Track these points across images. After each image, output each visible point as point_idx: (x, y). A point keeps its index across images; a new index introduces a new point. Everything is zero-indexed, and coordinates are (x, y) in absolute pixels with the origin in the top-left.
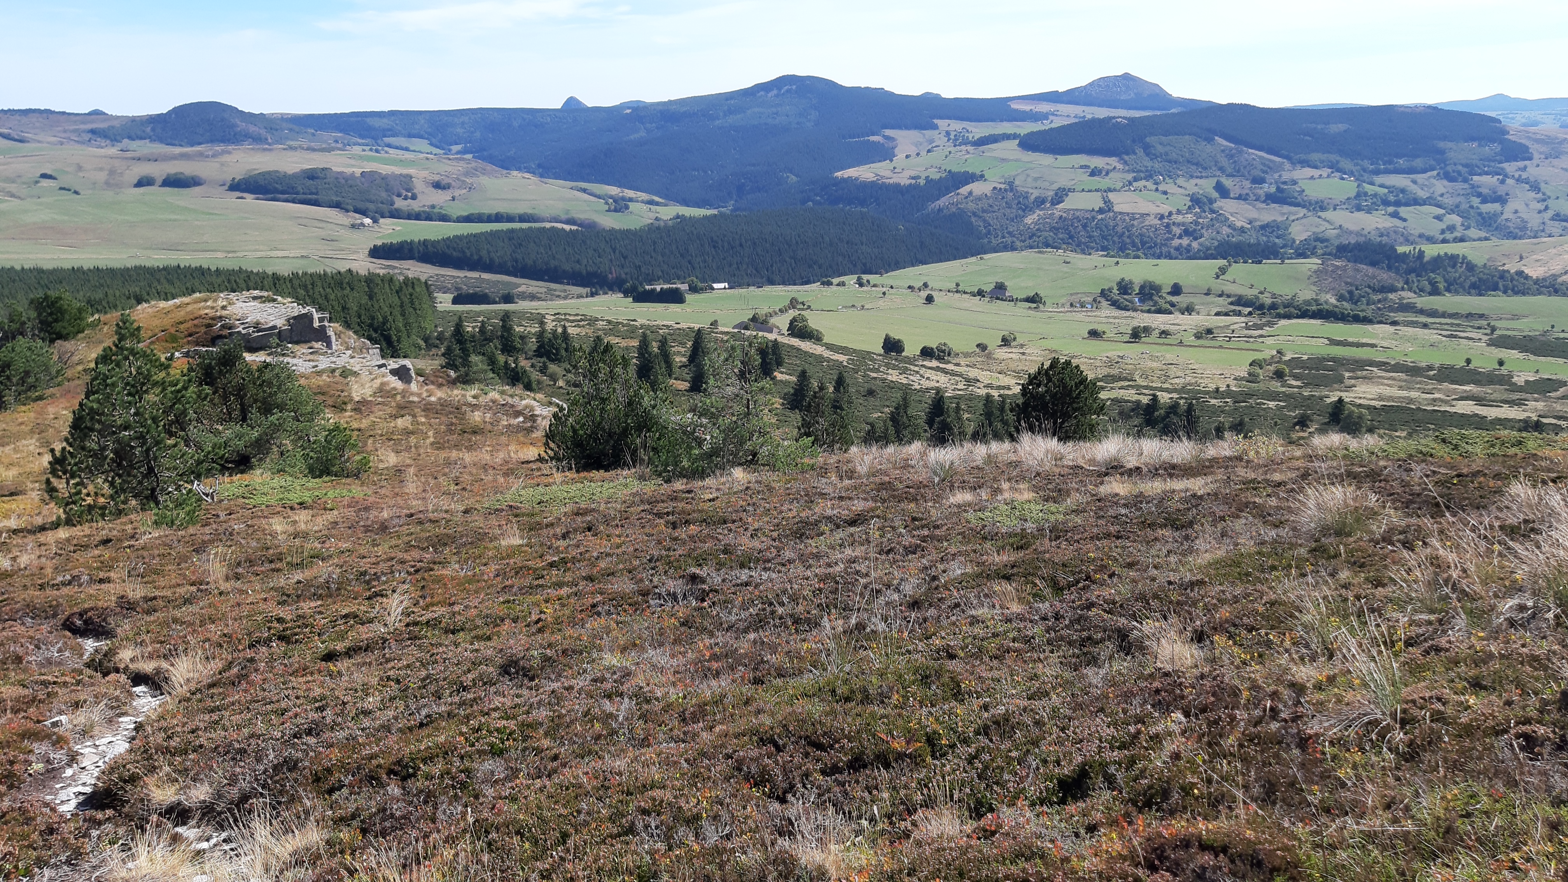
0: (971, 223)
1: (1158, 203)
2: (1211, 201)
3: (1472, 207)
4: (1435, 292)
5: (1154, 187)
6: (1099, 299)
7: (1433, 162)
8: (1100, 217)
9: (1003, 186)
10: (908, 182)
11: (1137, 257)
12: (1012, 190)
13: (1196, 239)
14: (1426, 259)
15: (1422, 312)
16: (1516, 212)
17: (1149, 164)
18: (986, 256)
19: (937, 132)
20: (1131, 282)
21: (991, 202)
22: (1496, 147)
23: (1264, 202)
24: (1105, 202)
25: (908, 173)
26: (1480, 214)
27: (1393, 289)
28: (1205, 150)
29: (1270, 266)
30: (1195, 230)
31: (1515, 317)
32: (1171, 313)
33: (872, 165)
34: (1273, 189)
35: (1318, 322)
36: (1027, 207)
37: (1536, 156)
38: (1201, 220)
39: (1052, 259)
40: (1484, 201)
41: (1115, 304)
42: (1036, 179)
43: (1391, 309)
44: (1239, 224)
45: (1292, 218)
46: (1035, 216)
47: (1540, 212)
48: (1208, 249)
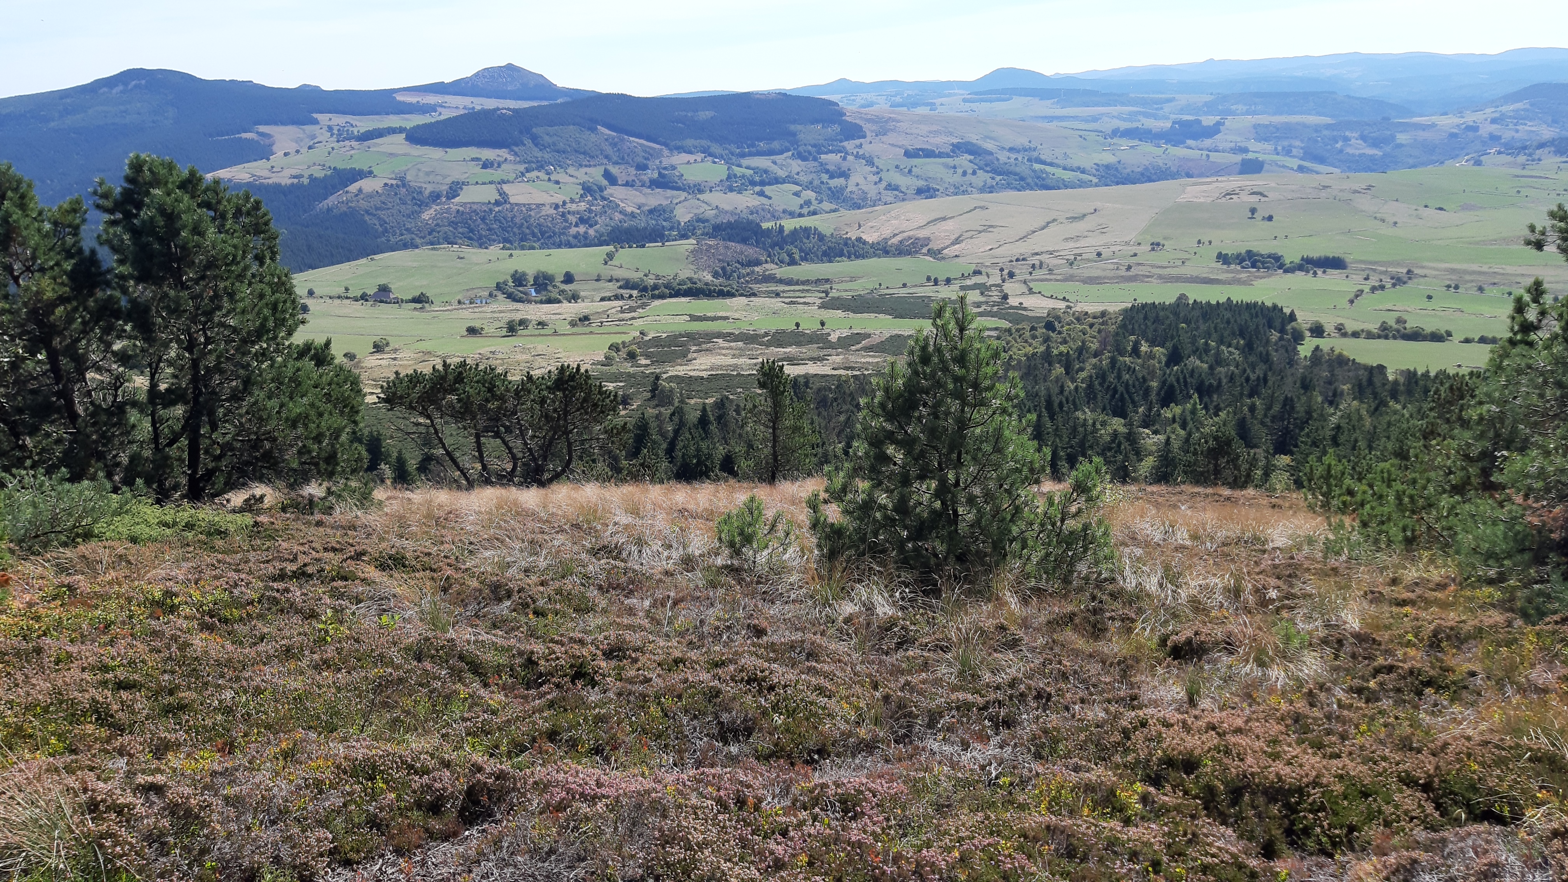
0: (365, 222)
1: (552, 193)
2: (601, 189)
3: (822, 183)
4: (793, 262)
5: (546, 177)
6: (495, 293)
7: (787, 144)
8: (497, 209)
9: (394, 182)
10: (289, 182)
11: (533, 248)
12: (404, 185)
13: (591, 226)
14: (786, 233)
15: (781, 281)
16: (858, 185)
17: (539, 154)
18: (376, 257)
19: (318, 127)
20: (524, 274)
21: (383, 198)
22: (837, 128)
23: (649, 187)
24: (500, 195)
25: (287, 173)
26: (830, 189)
27: (758, 263)
28: (590, 139)
29: (653, 249)
30: (589, 218)
31: (853, 279)
32: (559, 302)
33: (246, 165)
34: (656, 175)
35: (687, 299)
36: (422, 202)
37: (868, 134)
38: (593, 208)
39: (446, 254)
40: (832, 177)
41: (511, 297)
42: (428, 174)
43: (757, 281)
44: (629, 210)
45: (675, 201)
46: (432, 211)
47: (876, 183)
48: (601, 235)
